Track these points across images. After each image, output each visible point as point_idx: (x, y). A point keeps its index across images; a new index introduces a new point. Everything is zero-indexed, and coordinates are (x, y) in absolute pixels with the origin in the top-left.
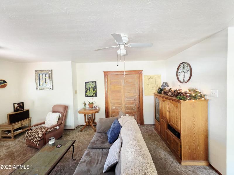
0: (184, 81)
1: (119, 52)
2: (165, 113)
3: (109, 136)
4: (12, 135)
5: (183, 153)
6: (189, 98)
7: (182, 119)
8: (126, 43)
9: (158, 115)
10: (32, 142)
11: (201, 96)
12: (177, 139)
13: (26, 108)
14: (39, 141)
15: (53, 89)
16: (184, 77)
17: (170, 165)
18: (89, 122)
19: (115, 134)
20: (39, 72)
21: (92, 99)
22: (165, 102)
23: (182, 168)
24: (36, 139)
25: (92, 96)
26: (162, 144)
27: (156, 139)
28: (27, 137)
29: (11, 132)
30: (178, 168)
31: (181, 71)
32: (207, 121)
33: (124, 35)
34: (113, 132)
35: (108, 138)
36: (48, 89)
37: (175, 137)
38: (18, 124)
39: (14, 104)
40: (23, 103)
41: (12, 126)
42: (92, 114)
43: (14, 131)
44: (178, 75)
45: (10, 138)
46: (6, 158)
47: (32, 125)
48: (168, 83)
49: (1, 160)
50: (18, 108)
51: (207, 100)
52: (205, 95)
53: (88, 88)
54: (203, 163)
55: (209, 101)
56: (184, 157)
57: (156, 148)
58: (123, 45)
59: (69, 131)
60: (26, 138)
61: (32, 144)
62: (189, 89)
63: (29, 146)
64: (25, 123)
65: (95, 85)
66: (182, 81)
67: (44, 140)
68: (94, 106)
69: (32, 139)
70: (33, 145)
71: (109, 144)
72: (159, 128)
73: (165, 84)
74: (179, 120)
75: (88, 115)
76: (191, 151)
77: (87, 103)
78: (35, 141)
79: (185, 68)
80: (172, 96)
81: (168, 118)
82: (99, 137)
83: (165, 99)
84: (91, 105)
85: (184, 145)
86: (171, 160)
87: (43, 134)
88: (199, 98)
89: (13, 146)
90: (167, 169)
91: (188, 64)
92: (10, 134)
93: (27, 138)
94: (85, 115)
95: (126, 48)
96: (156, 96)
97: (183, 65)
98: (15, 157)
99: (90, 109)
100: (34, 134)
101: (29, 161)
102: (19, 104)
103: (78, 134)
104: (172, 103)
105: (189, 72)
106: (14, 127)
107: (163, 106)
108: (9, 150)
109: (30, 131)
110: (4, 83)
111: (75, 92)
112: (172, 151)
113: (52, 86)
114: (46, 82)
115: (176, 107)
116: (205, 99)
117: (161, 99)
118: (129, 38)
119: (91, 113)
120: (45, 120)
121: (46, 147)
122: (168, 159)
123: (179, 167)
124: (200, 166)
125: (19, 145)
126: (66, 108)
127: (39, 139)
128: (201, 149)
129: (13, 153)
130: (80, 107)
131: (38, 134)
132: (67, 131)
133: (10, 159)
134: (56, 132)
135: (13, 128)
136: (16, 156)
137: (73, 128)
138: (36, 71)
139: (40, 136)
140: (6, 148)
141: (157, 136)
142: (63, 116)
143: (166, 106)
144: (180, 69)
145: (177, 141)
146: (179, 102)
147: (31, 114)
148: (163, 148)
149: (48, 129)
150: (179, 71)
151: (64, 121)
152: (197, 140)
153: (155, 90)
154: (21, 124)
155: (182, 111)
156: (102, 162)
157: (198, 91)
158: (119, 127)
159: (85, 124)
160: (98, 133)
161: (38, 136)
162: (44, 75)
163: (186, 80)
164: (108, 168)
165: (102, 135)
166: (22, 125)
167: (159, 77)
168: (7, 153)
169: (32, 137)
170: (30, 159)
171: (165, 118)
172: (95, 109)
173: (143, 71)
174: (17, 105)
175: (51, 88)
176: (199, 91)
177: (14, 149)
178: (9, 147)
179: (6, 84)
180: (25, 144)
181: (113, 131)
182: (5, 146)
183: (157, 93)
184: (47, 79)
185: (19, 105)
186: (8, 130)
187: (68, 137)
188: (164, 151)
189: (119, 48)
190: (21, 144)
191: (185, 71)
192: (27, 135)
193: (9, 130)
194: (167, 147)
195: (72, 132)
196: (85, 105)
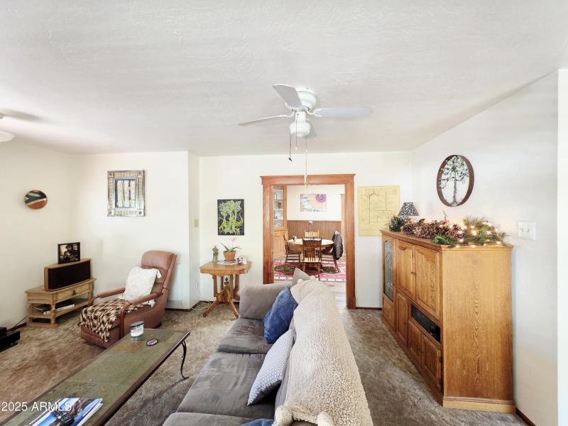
0: (455, 201)
1: (293, 128)
2: (407, 279)
3: (267, 325)
4: (53, 314)
5: (448, 378)
6: (461, 241)
7: (444, 292)
8: (310, 107)
9: (389, 285)
10: (95, 331)
11: (494, 238)
12: (432, 343)
13: (84, 256)
14: (110, 330)
15: (144, 215)
16: (455, 192)
17: (415, 405)
18: (224, 295)
19: (282, 322)
20: (117, 176)
21: (233, 240)
22: (406, 250)
23: (444, 415)
24: (102, 326)
25: (233, 234)
26: (397, 356)
27: (383, 342)
28: (84, 320)
29: (50, 309)
30: (433, 413)
31: (448, 176)
32: (509, 299)
33: (305, 89)
34: (277, 316)
35: (266, 332)
36: (134, 215)
37: (428, 338)
38: (67, 292)
39: (59, 245)
40: (78, 244)
41: (53, 294)
42: (231, 276)
43: (56, 308)
44: (442, 186)
45: (48, 321)
46: (36, 365)
47: (95, 295)
48: (416, 206)
49: (27, 368)
50: (68, 254)
51: (509, 248)
52: (503, 235)
53: (225, 215)
54: (499, 407)
55: (514, 248)
56: (449, 388)
57: (381, 363)
58: (304, 113)
59: (178, 314)
60: (82, 324)
61: (94, 337)
62: (465, 221)
63: (88, 342)
64: (81, 289)
65: (239, 208)
66: (450, 200)
67: (120, 329)
68: (236, 258)
69: (94, 326)
70: (97, 339)
71: (266, 344)
72: (391, 317)
73: (410, 208)
74: (439, 295)
75: (222, 278)
76: (468, 371)
77: (221, 250)
78: (101, 330)
79: (458, 169)
80: (423, 237)
81: (412, 290)
82: (245, 327)
83: (405, 245)
84: (230, 254)
85: (450, 357)
86: (417, 394)
87: (118, 317)
88: (488, 240)
89: (53, 340)
90: (406, 415)
91: (464, 158)
92: (48, 312)
93: (84, 323)
94: (215, 278)
95: (310, 119)
96: (387, 238)
97: (453, 162)
98: (56, 363)
99: (227, 264)
100: (98, 313)
101: (85, 369)
102: (70, 245)
103: (197, 321)
104: (422, 253)
105: (467, 179)
106: (57, 298)
107: (403, 263)
108: (45, 348)
109: (90, 308)
110: (40, 198)
111: (195, 223)
112: (420, 373)
113: (143, 208)
114: (130, 199)
115: (433, 261)
116: (504, 245)
117: (396, 243)
118: (316, 97)
119: (229, 272)
120: (125, 285)
121: (124, 343)
122: (409, 391)
123: (437, 410)
124: (491, 414)
125: (66, 339)
126: (172, 259)
127: (110, 326)
128: (493, 369)
129: (52, 356)
130: (205, 258)
131: (108, 315)
132: (172, 313)
133: (46, 367)
134: (149, 312)
135: (55, 299)
136: (58, 361)
137: (188, 307)
138: (110, 173)
139: (111, 319)
140: (37, 343)
141: (387, 336)
142: (164, 277)
143: (410, 260)
144: (446, 171)
145: (434, 347)
146: (438, 250)
147: (95, 271)
148: (400, 365)
149: (131, 304)
150: (444, 177)
151: (166, 289)
152: (484, 346)
153: (384, 223)
154: (72, 292)
155: (444, 272)
156: (247, 382)
157: (488, 224)
158: (292, 305)
159: (214, 299)
160: (244, 318)
161: (108, 320)
162: (127, 182)
163: (459, 199)
164: (259, 395)
165: (251, 323)
166: (74, 293)
167: (395, 190)
168: (40, 353)
169: (95, 322)
170: (89, 365)
171: (405, 290)
172: (240, 264)
173: (355, 177)
174: (66, 247)
175: (140, 213)
176: (490, 225)
177: (55, 345)
178: (44, 341)
179: (45, 199)
180: (79, 338)
181: (276, 313)
182: (36, 339)
183: (388, 230)
184: (133, 191)
185: (70, 249)
186: (43, 302)
187: (174, 326)
188: (402, 373)
189: (293, 120)
190: (71, 336)
191: (457, 176)
192: (84, 316)
193: (47, 303)
194: (410, 363)
195: (183, 316)
196: (216, 254)
